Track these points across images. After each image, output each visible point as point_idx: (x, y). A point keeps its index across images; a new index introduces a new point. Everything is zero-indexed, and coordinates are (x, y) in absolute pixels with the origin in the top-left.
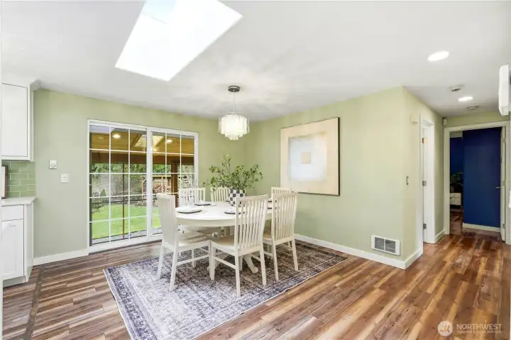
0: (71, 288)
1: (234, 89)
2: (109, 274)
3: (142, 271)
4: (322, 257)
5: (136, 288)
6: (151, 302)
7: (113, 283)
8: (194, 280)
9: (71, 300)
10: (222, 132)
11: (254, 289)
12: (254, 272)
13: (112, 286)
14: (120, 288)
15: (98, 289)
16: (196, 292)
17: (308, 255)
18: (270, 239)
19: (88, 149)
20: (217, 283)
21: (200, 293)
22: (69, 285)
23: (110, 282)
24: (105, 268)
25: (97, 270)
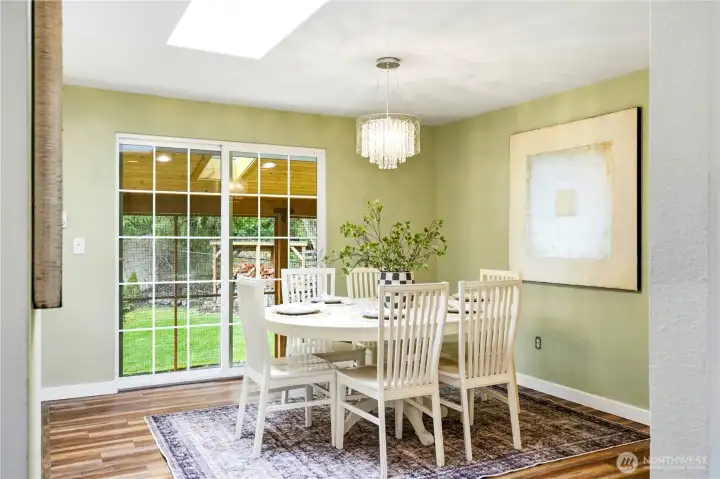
0: (95, 440)
1: (389, 63)
2: (155, 425)
3: (211, 424)
4: (589, 429)
5: (200, 449)
6: (226, 471)
7: (162, 438)
8: (303, 445)
9: (98, 456)
10: (364, 154)
11: (416, 469)
12: (425, 443)
13: (160, 442)
14: (173, 446)
15: (137, 444)
16: (306, 464)
17: (557, 423)
18: (455, 376)
19: (118, 190)
20: (348, 454)
21: (311, 466)
22: (92, 435)
23: (156, 436)
24: (147, 414)
25: (135, 417)
